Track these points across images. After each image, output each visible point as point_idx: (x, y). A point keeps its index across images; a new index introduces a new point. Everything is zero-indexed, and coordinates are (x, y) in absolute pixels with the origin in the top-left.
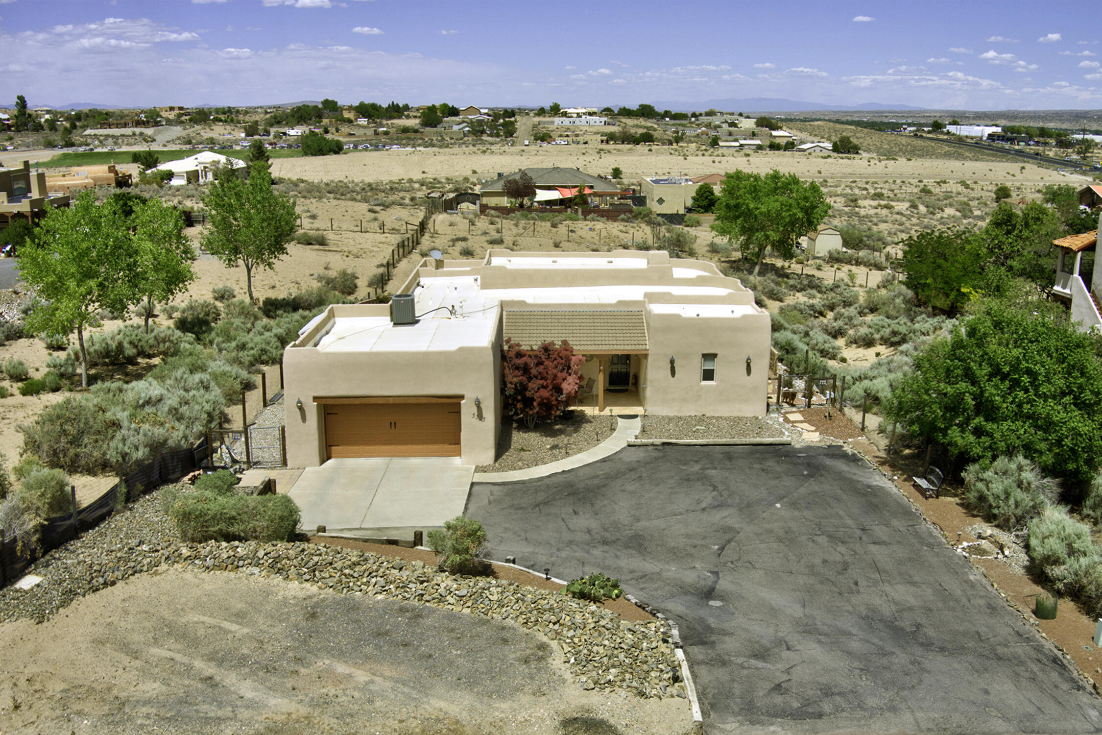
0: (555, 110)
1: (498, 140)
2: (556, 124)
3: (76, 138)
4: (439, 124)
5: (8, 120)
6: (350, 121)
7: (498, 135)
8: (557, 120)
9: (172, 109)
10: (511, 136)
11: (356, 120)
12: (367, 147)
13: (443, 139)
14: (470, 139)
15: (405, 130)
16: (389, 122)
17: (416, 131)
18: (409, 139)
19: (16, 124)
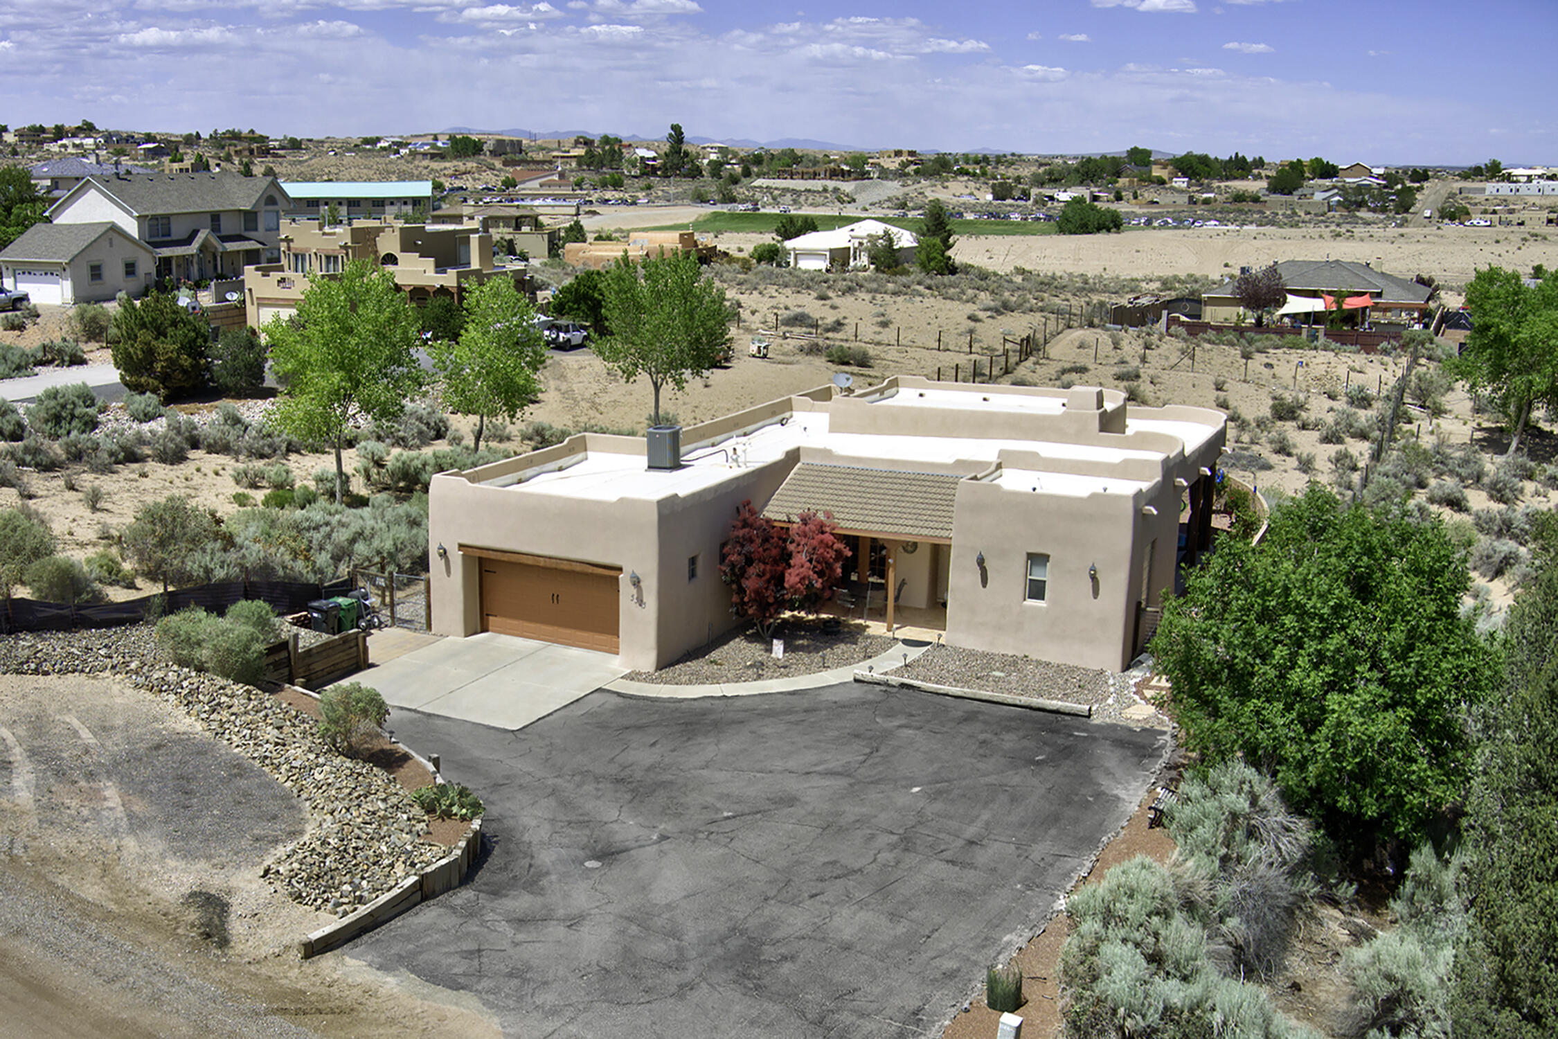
0: (1493, 171)
1: (1382, 217)
2: (1487, 193)
3: (739, 191)
4: (1296, 189)
5: (654, 159)
6: (1161, 182)
7: (1384, 210)
8: (1491, 187)
9: (898, 153)
10: (1406, 211)
11: (1171, 179)
12: (1167, 223)
13: (1295, 213)
14: (1337, 214)
15: (1239, 198)
16: (1223, 185)
17: (1256, 200)
18: (1240, 211)
19: (664, 165)
